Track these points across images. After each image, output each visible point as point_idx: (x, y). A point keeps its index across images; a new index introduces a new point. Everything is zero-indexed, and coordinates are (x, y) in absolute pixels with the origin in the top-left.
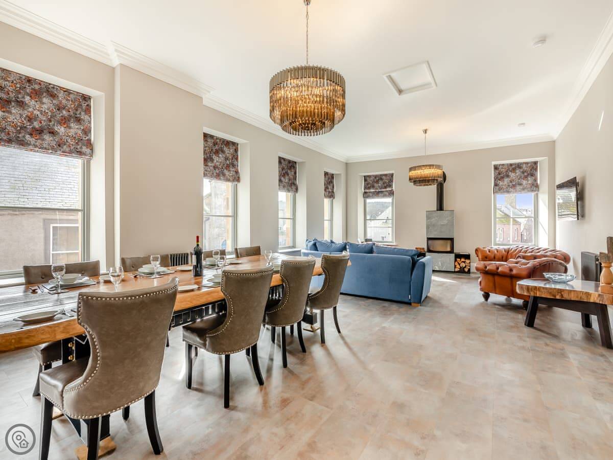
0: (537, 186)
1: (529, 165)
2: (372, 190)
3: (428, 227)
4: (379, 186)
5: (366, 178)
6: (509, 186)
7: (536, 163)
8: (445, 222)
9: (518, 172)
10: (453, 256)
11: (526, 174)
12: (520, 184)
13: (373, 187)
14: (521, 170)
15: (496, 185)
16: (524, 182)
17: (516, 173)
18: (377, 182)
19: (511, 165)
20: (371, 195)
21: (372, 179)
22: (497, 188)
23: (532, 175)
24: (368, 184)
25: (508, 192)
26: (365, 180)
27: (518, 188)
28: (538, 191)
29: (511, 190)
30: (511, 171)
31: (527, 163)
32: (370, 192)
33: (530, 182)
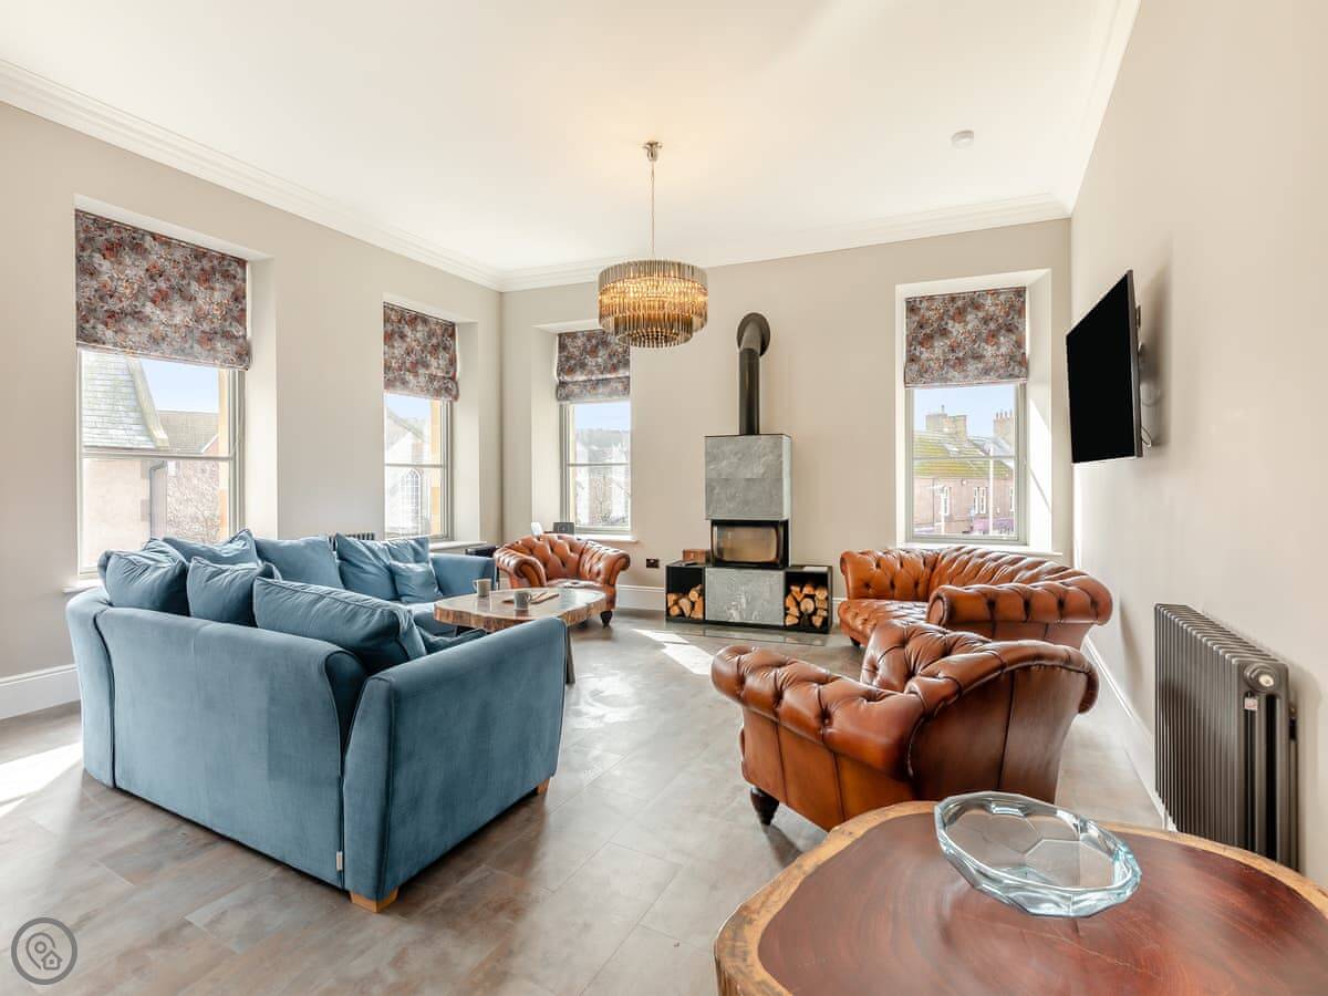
0: (1023, 363)
1: (1002, 297)
2: (580, 377)
3: (710, 488)
4: (597, 365)
5: (564, 339)
6: (946, 361)
7: (1020, 292)
8: (757, 470)
9: (972, 319)
10: (778, 577)
11: (992, 326)
12: (978, 357)
13: (583, 366)
14: (981, 314)
15: (912, 359)
16: (989, 350)
17: (966, 324)
18: (594, 352)
19: (953, 298)
20: (576, 389)
21: (579, 342)
22: (915, 367)
23: (1010, 329)
24: (568, 359)
25: (945, 380)
26: (562, 347)
27: (973, 367)
28: (1027, 376)
29: (952, 373)
30: (953, 319)
31: (995, 293)
32: (575, 383)
33: (1003, 350)
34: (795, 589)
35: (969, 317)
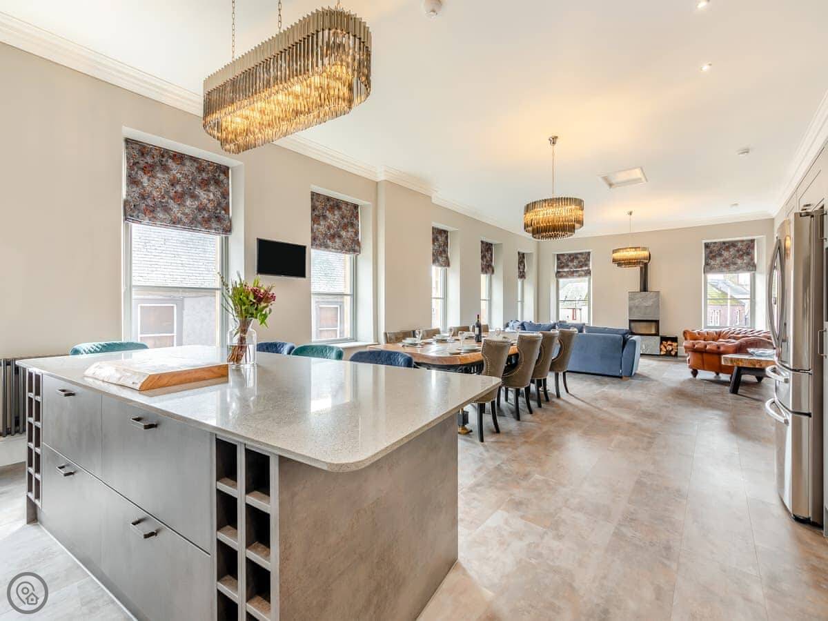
0: (754, 266)
1: (745, 243)
2: (566, 270)
3: (630, 309)
4: (574, 266)
5: (559, 257)
6: (721, 265)
7: (753, 241)
8: (650, 303)
9: (732, 251)
10: (658, 339)
11: (741, 253)
12: (735, 264)
13: (568, 266)
14: (736, 249)
15: (707, 264)
16: (739, 261)
17: (730, 252)
18: (572, 261)
19: (724, 243)
20: (565, 274)
21: (565, 257)
22: (708, 267)
23: (748, 254)
25: (721, 272)
26: (558, 259)
27: (732, 267)
28: (755, 270)
29: (725, 269)
30: (724, 250)
31: (742, 241)
32: (563, 272)
33: (745, 261)
34: (664, 342)
35: (731, 250)
